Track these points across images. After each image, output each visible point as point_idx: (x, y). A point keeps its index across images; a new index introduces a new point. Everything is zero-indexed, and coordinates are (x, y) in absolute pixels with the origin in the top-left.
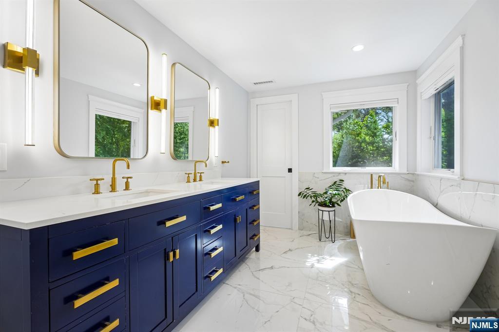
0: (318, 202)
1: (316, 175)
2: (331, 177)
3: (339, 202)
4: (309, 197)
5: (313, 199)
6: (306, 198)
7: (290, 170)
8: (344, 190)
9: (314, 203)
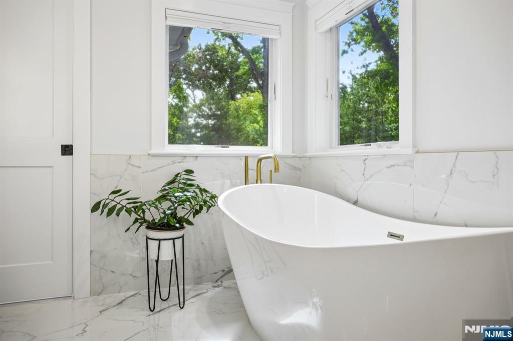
0: (145, 221)
1: (134, 161)
2: (169, 165)
3: (191, 218)
4: (123, 212)
5: (134, 216)
6: (118, 215)
7: (67, 150)
8: (197, 191)
9: (138, 224)
